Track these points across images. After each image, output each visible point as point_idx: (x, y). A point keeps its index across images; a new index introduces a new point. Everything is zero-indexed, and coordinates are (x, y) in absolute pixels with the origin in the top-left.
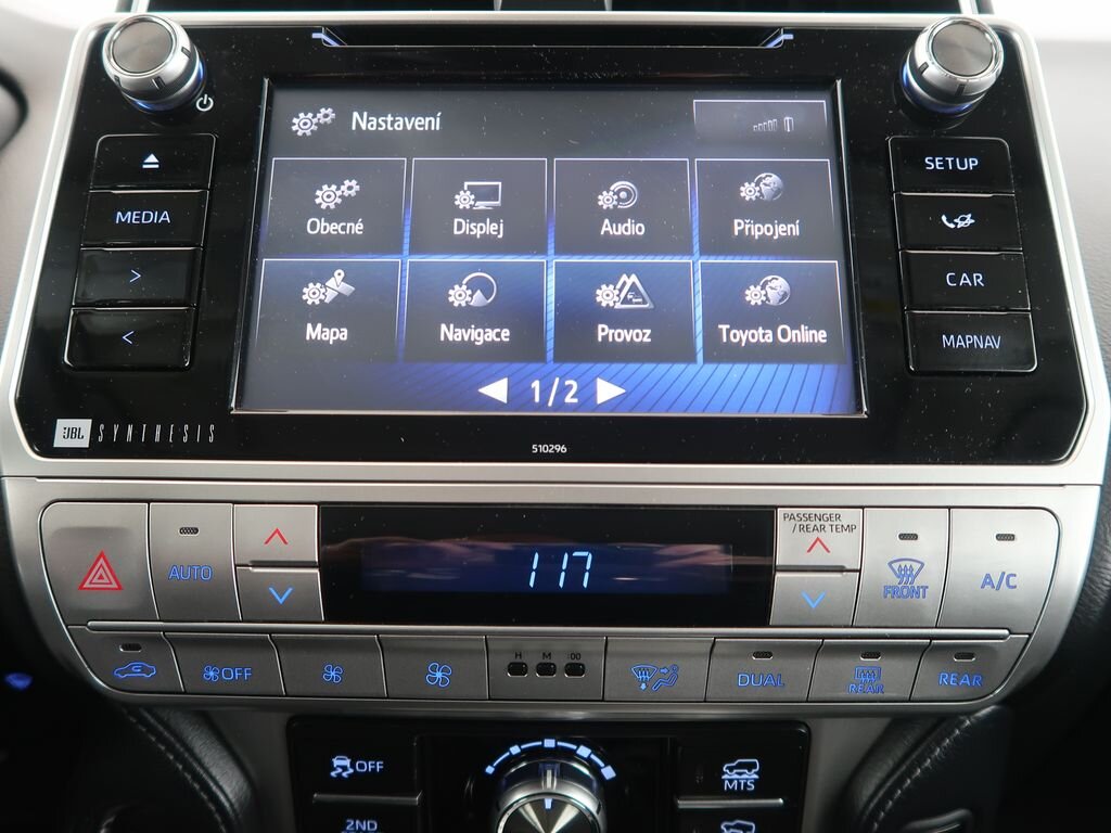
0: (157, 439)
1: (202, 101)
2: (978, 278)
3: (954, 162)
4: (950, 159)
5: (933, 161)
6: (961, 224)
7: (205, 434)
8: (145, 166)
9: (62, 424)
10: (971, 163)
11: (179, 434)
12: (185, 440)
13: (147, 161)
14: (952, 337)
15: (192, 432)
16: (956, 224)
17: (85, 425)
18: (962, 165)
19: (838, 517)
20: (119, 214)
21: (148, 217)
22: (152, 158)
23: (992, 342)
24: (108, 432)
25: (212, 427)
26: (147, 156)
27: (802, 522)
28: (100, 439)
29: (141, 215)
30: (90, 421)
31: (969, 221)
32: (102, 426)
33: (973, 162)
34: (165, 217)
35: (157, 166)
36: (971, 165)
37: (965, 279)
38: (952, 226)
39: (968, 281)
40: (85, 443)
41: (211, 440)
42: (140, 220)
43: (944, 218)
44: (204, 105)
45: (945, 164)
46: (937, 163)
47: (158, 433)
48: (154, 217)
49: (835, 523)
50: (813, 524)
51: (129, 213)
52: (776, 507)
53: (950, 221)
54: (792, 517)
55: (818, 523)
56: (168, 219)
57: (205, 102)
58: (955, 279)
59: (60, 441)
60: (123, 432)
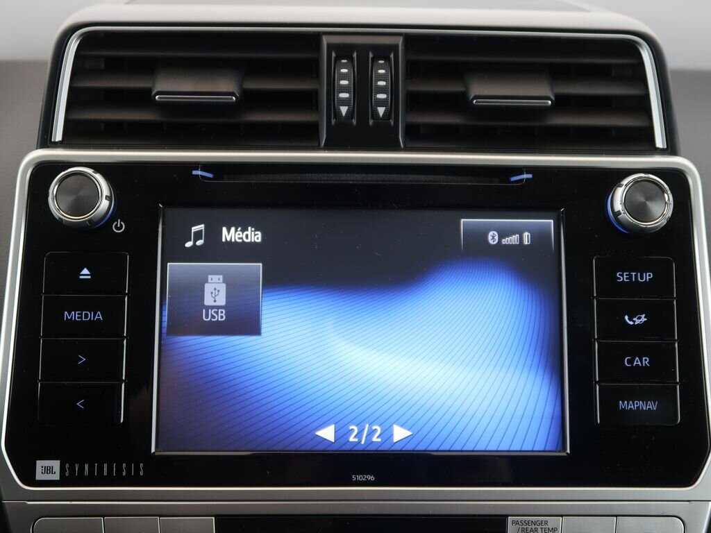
0: (105, 474)
1: (117, 225)
2: (646, 361)
3: (636, 276)
4: (634, 274)
5: (622, 275)
6: (637, 322)
7: (138, 470)
8: (81, 277)
9: (40, 464)
10: (648, 276)
11: (119, 470)
12: (124, 474)
13: (82, 273)
14: (626, 402)
15: (129, 469)
16: (634, 322)
17: (56, 464)
18: (642, 278)
19: (546, 523)
20: (66, 312)
21: (86, 316)
22: (85, 271)
23: (651, 406)
24: (72, 469)
25: (142, 465)
26: (83, 269)
27: (523, 526)
28: (67, 474)
29: (81, 314)
30: (59, 461)
31: (643, 319)
32: (67, 465)
33: (649, 275)
34: (99, 316)
35: (89, 277)
36: (648, 278)
37: (637, 362)
38: (631, 323)
39: (639, 363)
40: (56, 477)
41: (141, 474)
42: (81, 318)
43: (626, 317)
44: (119, 227)
45: (630, 277)
46: (625, 277)
47: (105, 469)
48: (91, 316)
49: (544, 527)
50: (530, 527)
51: (73, 312)
52: (507, 516)
53: (630, 319)
54: (517, 523)
55: (533, 527)
56: (101, 317)
57: (119, 226)
58: (630, 362)
59: (40, 476)
60: (82, 469)
